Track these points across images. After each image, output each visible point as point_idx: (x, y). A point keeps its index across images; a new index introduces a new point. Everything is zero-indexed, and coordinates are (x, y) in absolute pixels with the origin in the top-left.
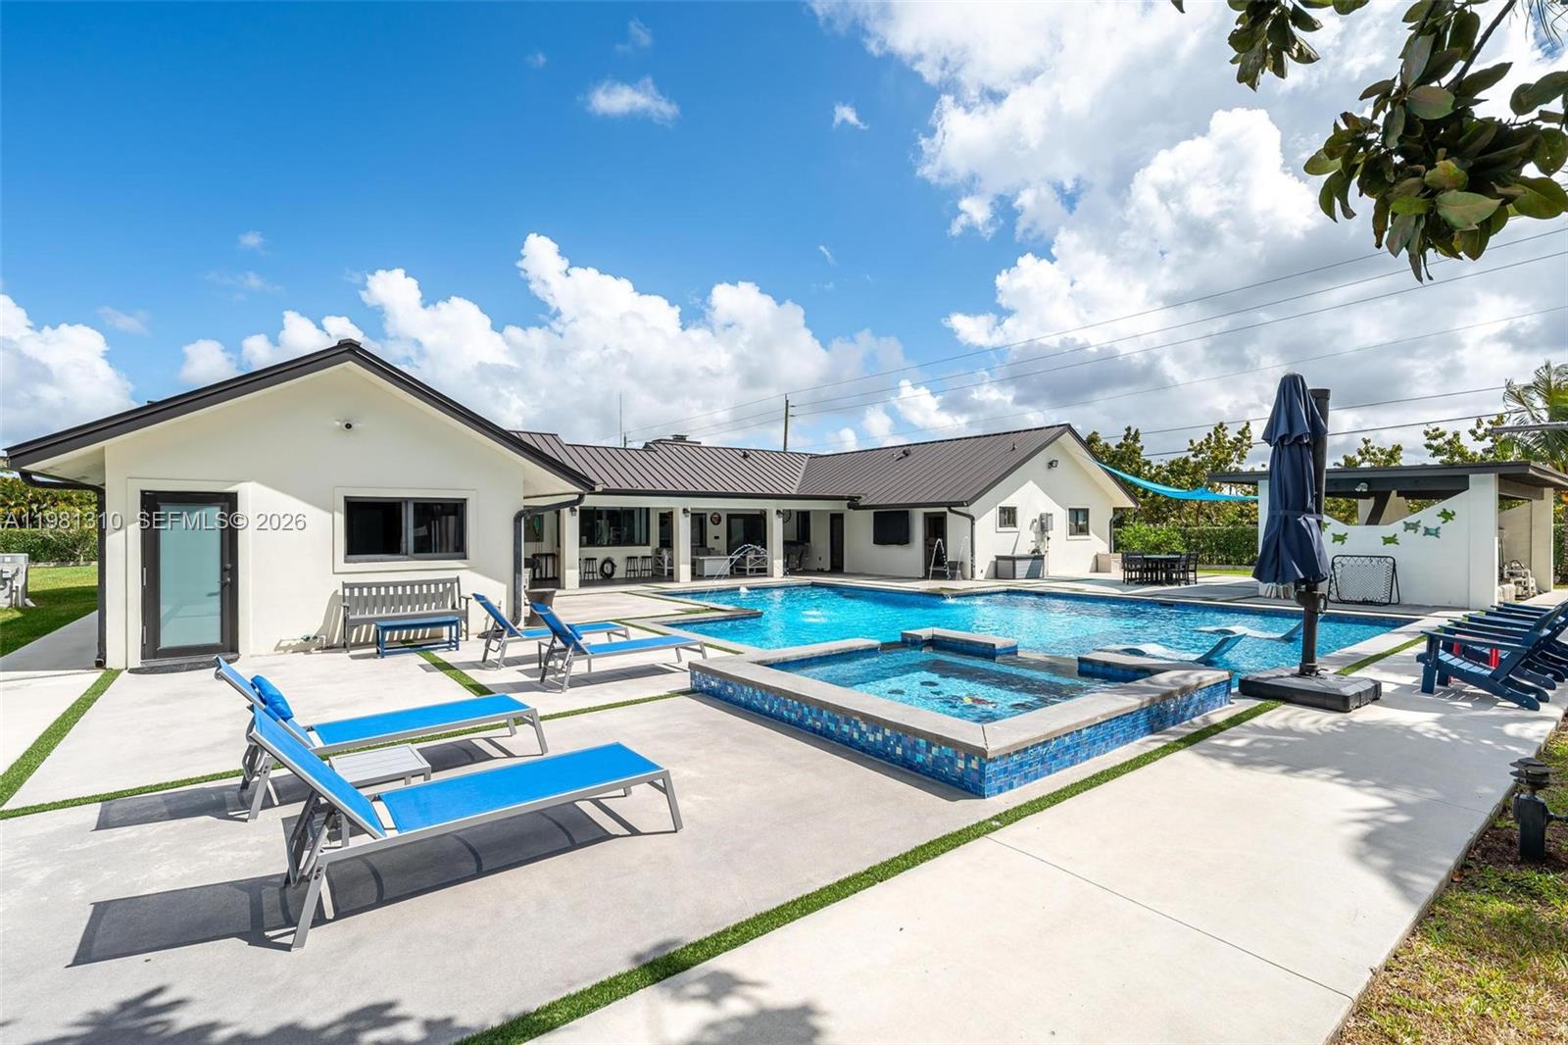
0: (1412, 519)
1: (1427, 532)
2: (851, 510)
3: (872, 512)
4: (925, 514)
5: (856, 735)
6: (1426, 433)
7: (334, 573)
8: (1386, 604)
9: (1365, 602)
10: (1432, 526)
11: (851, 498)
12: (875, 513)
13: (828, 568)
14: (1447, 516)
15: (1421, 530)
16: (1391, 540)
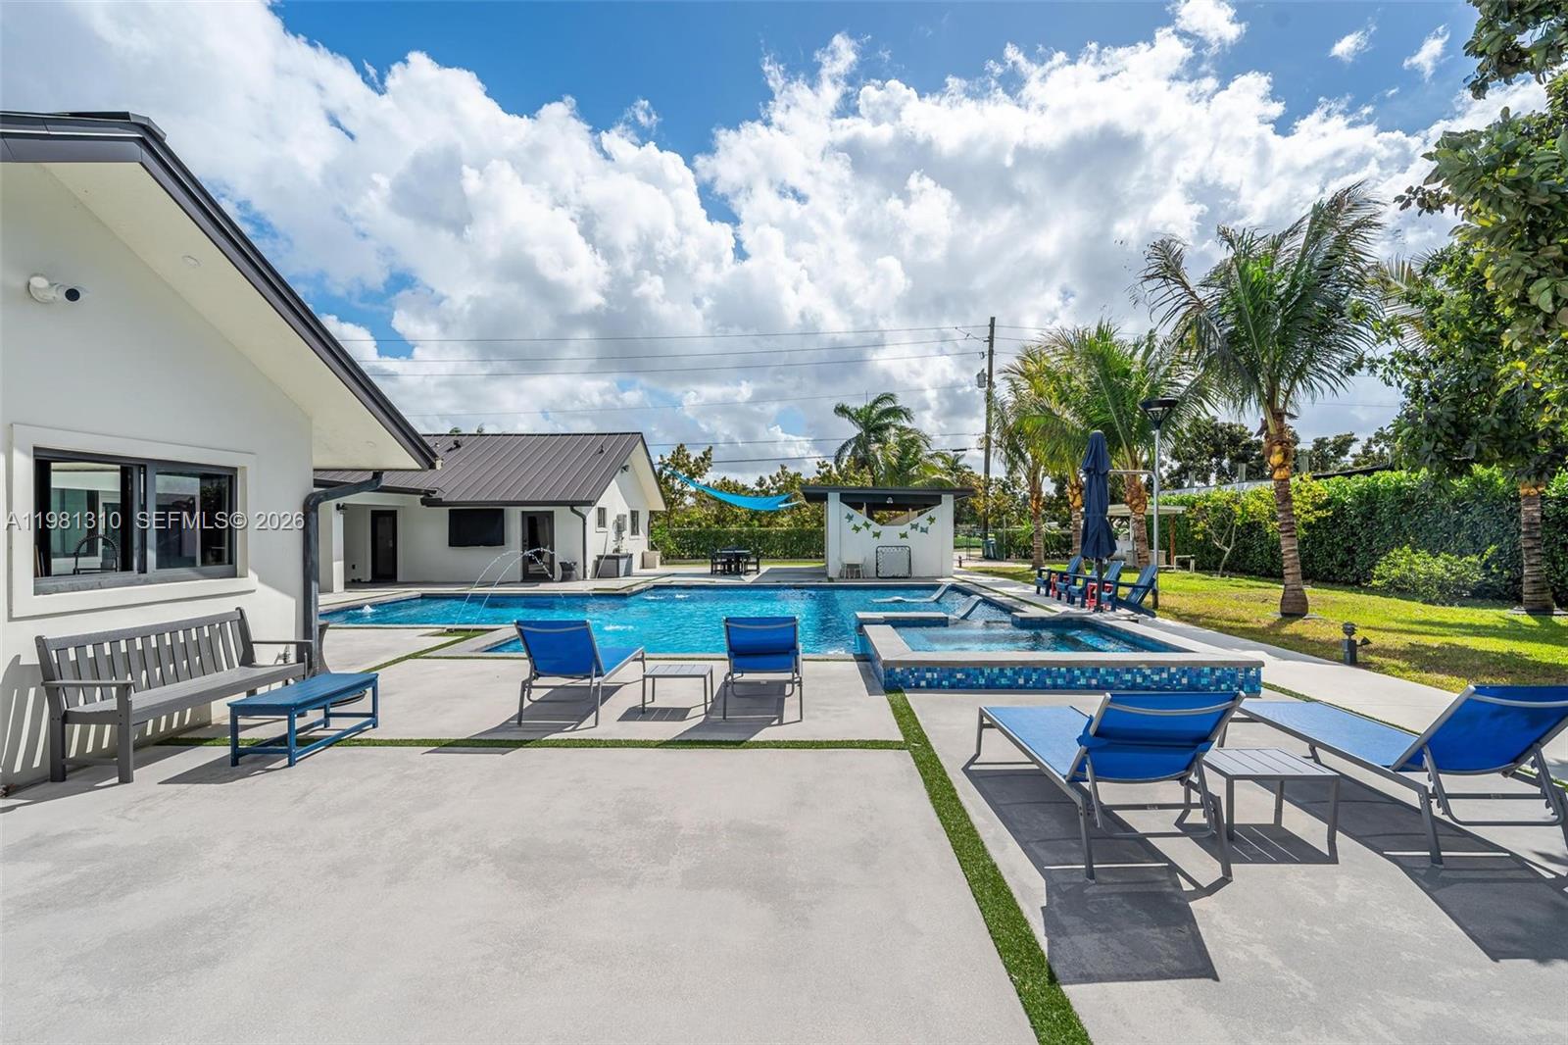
0: (914, 522)
1: (922, 530)
2: (424, 507)
3: (446, 510)
4: (523, 512)
5: (1139, 680)
6: (818, 463)
7: (11, 619)
8: (906, 578)
9: (894, 577)
10: (925, 527)
11: (427, 493)
12: (450, 510)
13: (369, 578)
14: (931, 520)
15: (919, 529)
16: (904, 536)
